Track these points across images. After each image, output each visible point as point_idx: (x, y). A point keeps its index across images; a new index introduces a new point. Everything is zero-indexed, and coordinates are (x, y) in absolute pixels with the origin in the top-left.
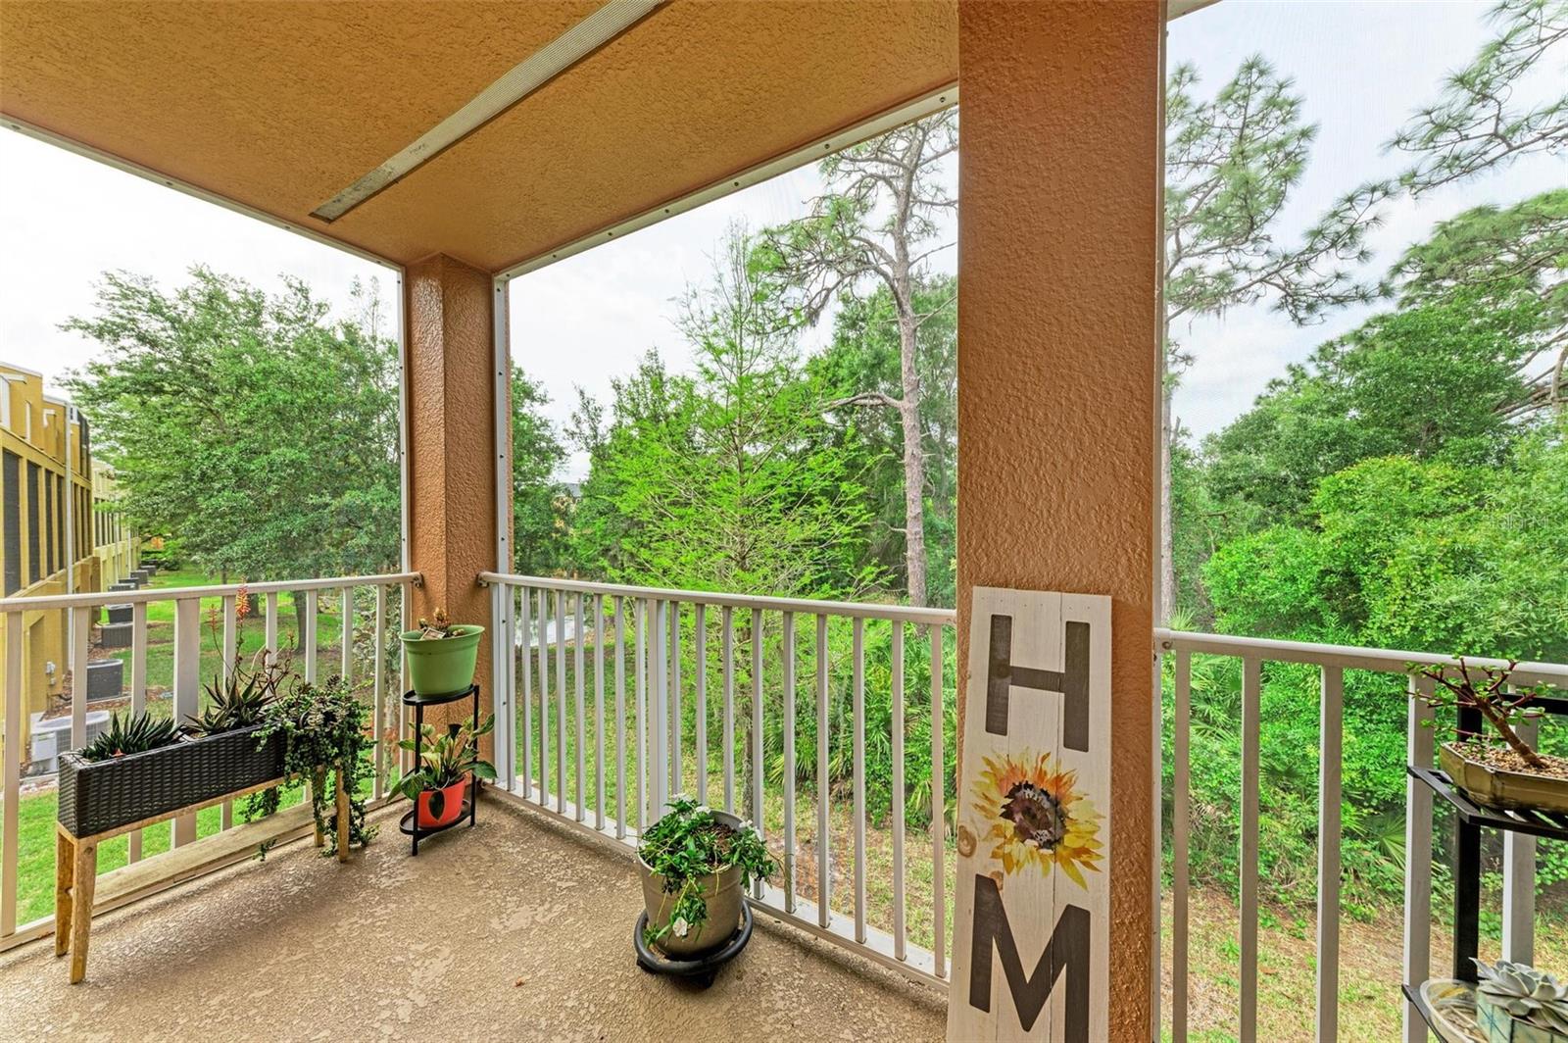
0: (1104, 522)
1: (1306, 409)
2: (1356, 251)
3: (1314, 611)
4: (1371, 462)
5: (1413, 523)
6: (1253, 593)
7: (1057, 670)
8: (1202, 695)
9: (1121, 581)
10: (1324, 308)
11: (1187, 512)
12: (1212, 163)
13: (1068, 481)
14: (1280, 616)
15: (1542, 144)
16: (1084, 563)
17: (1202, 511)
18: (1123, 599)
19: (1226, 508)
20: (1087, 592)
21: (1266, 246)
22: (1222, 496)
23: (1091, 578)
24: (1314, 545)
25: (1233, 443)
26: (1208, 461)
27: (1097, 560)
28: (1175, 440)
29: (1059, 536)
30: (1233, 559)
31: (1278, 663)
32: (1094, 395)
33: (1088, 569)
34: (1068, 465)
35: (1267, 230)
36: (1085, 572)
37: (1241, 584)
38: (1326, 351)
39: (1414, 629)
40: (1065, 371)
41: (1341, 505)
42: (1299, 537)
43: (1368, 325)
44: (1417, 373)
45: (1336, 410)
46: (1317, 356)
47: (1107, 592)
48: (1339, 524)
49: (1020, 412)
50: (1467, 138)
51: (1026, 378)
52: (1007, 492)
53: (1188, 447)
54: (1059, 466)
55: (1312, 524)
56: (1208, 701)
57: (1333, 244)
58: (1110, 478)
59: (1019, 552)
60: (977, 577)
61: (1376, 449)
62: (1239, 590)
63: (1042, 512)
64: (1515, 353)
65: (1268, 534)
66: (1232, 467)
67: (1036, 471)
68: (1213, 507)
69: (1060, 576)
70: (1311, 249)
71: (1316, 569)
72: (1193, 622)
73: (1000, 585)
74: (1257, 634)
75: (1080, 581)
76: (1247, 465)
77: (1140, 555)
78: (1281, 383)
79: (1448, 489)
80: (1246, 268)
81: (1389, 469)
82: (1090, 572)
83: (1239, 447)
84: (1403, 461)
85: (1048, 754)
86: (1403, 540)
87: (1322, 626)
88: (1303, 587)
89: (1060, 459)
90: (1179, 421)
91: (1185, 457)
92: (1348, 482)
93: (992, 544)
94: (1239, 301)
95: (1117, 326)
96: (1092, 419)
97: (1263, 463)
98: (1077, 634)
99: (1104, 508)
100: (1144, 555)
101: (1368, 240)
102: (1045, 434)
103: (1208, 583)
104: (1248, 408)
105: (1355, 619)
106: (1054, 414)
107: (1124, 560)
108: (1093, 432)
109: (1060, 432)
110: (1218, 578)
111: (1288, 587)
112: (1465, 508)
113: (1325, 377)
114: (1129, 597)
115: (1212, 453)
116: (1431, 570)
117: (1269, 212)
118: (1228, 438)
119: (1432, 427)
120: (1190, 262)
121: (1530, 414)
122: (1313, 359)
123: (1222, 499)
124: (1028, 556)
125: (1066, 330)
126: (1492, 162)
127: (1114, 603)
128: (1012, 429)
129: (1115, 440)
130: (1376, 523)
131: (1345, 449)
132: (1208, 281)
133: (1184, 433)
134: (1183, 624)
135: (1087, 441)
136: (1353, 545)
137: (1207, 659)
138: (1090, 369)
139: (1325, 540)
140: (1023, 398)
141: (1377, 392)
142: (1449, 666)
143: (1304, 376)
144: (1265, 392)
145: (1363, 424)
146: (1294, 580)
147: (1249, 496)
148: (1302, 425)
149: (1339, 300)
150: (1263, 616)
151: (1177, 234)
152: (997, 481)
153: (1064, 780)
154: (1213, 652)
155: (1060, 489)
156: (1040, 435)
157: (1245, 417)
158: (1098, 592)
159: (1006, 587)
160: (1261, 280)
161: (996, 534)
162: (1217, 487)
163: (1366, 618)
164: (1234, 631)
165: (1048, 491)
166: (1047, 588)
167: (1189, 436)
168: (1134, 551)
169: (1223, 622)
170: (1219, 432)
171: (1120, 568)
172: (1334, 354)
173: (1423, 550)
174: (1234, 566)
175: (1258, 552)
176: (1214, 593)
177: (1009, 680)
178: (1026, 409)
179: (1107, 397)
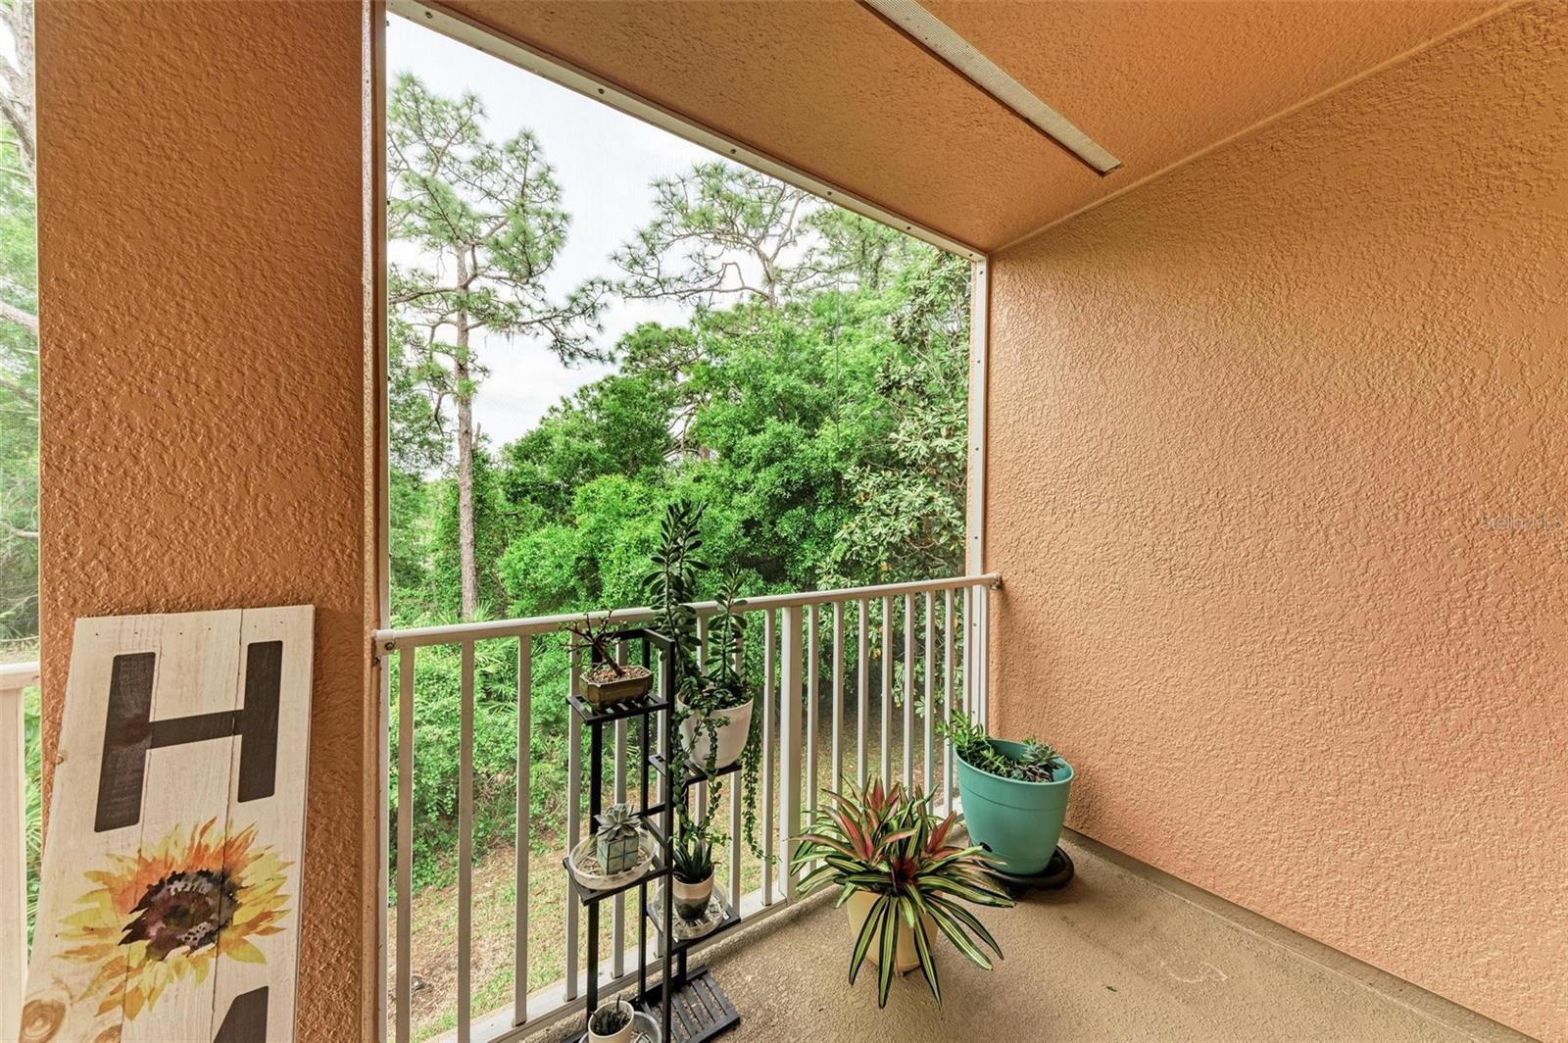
0: (305, 521)
1: (569, 433)
2: (596, 323)
3: (574, 589)
4: (603, 478)
5: (624, 521)
6: (535, 580)
7: (232, 708)
8: (496, 677)
9: (328, 586)
10: (580, 359)
11: (487, 511)
12: (501, 201)
13: (254, 469)
14: (553, 597)
15: (674, 297)
16: (279, 569)
17: (499, 510)
18: (329, 606)
19: (519, 508)
20: (284, 604)
21: (541, 294)
22: (514, 498)
23: (289, 587)
24: (572, 538)
25: (523, 453)
26: (505, 467)
27: (295, 564)
28: (476, 444)
29: (240, 539)
30: (521, 552)
31: (551, 634)
32: (291, 373)
33: (284, 576)
34: (253, 450)
35: (541, 280)
36: (280, 580)
37: (526, 573)
38: (583, 392)
39: (624, 593)
40: (248, 333)
41: (589, 509)
42: (563, 533)
43: (605, 380)
44: (628, 420)
45: (587, 437)
46: (579, 394)
47: (310, 601)
48: (587, 521)
49: (173, 370)
50: (646, 275)
51: (184, 326)
52: (148, 479)
53: (488, 452)
54: (240, 450)
55: (570, 522)
56: (501, 680)
57: (583, 312)
58: (313, 472)
59: (173, 561)
60: (87, 604)
61: (608, 470)
62: (525, 578)
63: (213, 509)
64: (668, 418)
65: (544, 531)
66: (522, 474)
67: (204, 454)
68: (509, 508)
69: (241, 589)
70: (570, 310)
71: (574, 557)
72: (492, 611)
73: (136, 611)
74: (539, 613)
75: (272, 591)
76: (530, 473)
77: (350, 556)
78: (556, 410)
79: (641, 499)
80: (529, 306)
81: (613, 484)
82: (287, 580)
83: (527, 457)
84: (619, 479)
85: (213, 821)
86: (618, 533)
87: (578, 600)
88: (566, 571)
89: (240, 441)
90: (479, 427)
91: (485, 461)
92: (593, 492)
93: (120, 553)
94: (523, 332)
95: (318, 299)
96: (287, 399)
97: (544, 472)
98: (264, 660)
99: (305, 504)
100: (355, 555)
101: (603, 317)
102: (216, 406)
103: (501, 575)
104: (534, 426)
105: (595, 591)
106: (230, 384)
107: (330, 563)
108: (290, 416)
109: (240, 407)
110: (509, 570)
111: (557, 573)
112: (646, 512)
113: (583, 412)
114: (337, 603)
115: (508, 460)
116: (630, 554)
117: (543, 266)
118: (519, 449)
119: (635, 458)
120: (490, 284)
121: (675, 456)
122: (576, 396)
123: (515, 501)
124: (189, 566)
125: (248, 283)
126: (656, 297)
127: (318, 614)
128: (159, 393)
129: (318, 429)
130: (605, 522)
131: (591, 467)
132: (501, 306)
133: (485, 438)
134: (481, 617)
135: (281, 424)
136: (594, 538)
137: (501, 643)
138: (284, 340)
139: (578, 535)
140: (179, 353)
141: (608, 429)
142: (580, 621)
143: (571, 408)
144: (547, 415)
145: (601, 451)
146: (560, 566)
147: (534, 499)
148: (567, 444)
149: (588, 356)
150: (542, 598)
151: (473, 251)
152: (128, 462)
153: (237, 844)
154: (504, 636)
155: (242, 479)
156: (208, 406)
157: (531, 432)
158: (298, 602)
159: (149, 612)
160: (540, 321)
161: (128, 538)
162: (511, 490)
163: (601, 591)
164: (522, 614)
165: (221, 480)
166: (222, 606)
167: (490, 442)
168: (343, 552)
169: (514, 608)
170: (514, 443)
171: (325, 572)
172: (588, 396)
173: (627, 539)
174: (521, 559)
175: (537, 545)
176: (507, 584)
177: (148, 741)
178: (184, 368)
179: (307, 377)
